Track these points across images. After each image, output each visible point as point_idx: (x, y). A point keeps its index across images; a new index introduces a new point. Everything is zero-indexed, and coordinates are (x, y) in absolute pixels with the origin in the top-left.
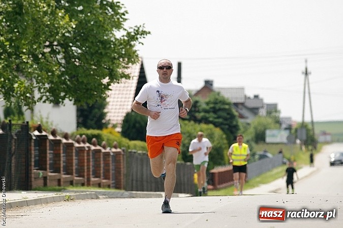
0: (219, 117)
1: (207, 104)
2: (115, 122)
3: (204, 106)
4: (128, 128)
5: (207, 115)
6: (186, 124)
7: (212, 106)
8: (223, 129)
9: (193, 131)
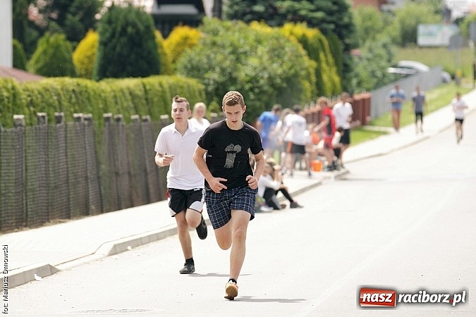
4: (113, 35)
6: (228, 29)
9: (242, 41)
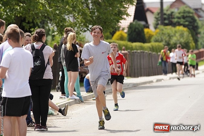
0: (186, 21)
1: (179, 13)
2: (124, 27)
3: (177, 15)
5: (179, 20)
6: (166, 29)
7: (182, 14)
8: (189, 29)
9: (171, 32)
